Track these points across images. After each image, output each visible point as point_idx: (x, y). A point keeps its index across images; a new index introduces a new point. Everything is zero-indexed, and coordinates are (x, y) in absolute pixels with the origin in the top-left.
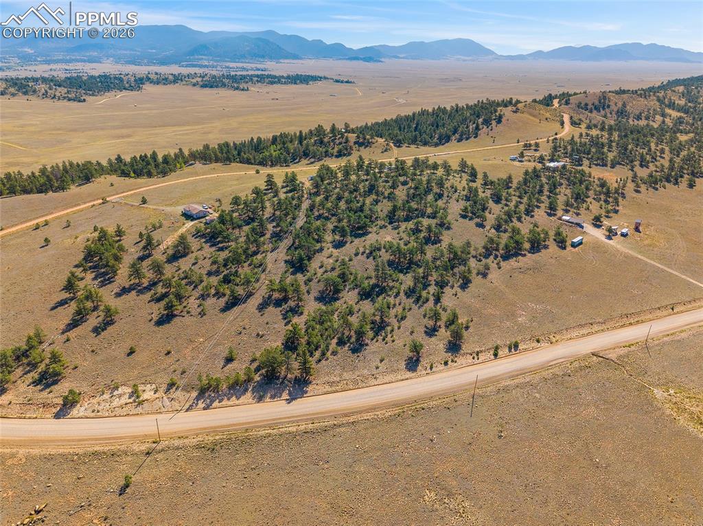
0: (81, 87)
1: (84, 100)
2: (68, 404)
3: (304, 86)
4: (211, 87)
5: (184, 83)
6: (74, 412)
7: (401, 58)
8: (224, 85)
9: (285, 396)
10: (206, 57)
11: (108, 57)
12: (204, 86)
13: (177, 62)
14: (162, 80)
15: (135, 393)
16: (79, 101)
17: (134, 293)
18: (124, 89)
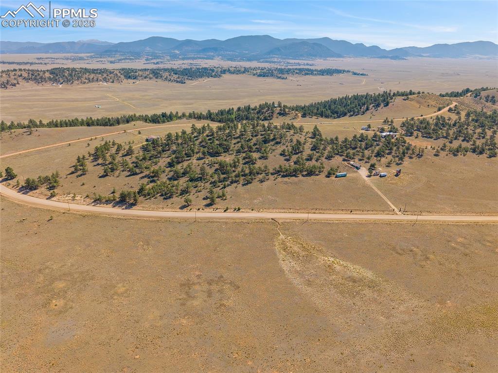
0: (187, 75)
1: (185, 83)
2: (52, 196)
3: (328, 77)
4: (264, 76)
5: (249, 73)
6: (53, 199)
7: (424, 56)
8: (272, 75)
9: (124, 207)
10: (277, 56)
11: (218, 56)
12: (260, 76)
13: (258, 60)
14: (237, 71)
15: (74, 197)
16: (182, 83)
17: (100, 166)
18: (211, 77)
